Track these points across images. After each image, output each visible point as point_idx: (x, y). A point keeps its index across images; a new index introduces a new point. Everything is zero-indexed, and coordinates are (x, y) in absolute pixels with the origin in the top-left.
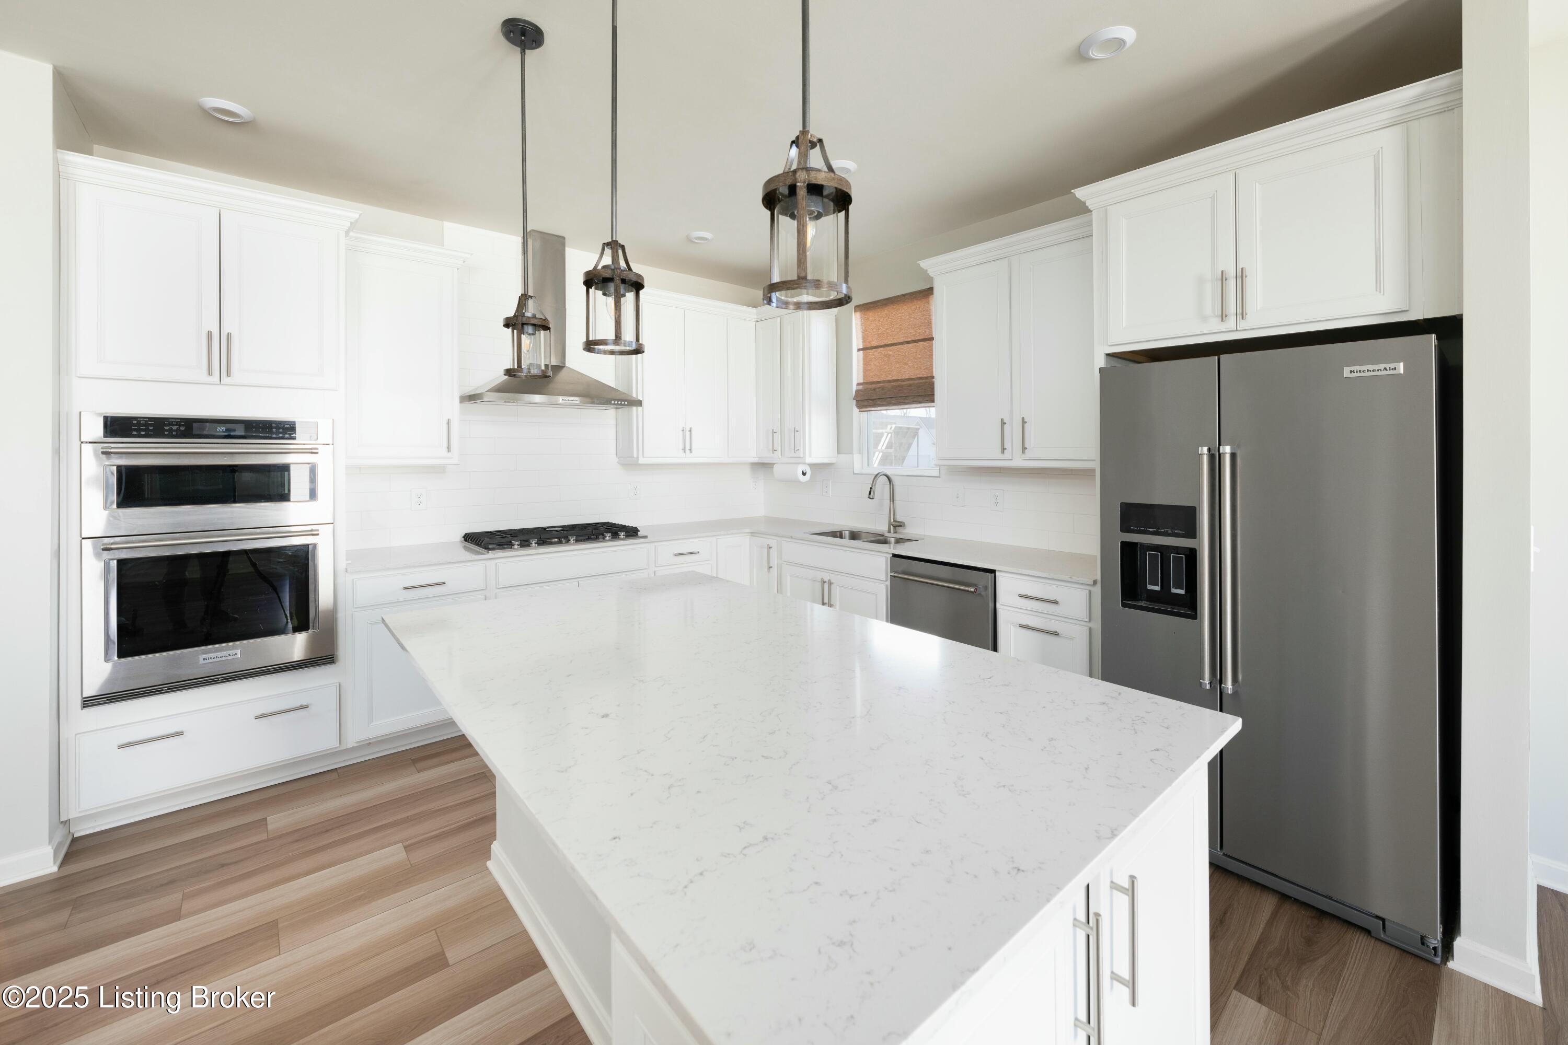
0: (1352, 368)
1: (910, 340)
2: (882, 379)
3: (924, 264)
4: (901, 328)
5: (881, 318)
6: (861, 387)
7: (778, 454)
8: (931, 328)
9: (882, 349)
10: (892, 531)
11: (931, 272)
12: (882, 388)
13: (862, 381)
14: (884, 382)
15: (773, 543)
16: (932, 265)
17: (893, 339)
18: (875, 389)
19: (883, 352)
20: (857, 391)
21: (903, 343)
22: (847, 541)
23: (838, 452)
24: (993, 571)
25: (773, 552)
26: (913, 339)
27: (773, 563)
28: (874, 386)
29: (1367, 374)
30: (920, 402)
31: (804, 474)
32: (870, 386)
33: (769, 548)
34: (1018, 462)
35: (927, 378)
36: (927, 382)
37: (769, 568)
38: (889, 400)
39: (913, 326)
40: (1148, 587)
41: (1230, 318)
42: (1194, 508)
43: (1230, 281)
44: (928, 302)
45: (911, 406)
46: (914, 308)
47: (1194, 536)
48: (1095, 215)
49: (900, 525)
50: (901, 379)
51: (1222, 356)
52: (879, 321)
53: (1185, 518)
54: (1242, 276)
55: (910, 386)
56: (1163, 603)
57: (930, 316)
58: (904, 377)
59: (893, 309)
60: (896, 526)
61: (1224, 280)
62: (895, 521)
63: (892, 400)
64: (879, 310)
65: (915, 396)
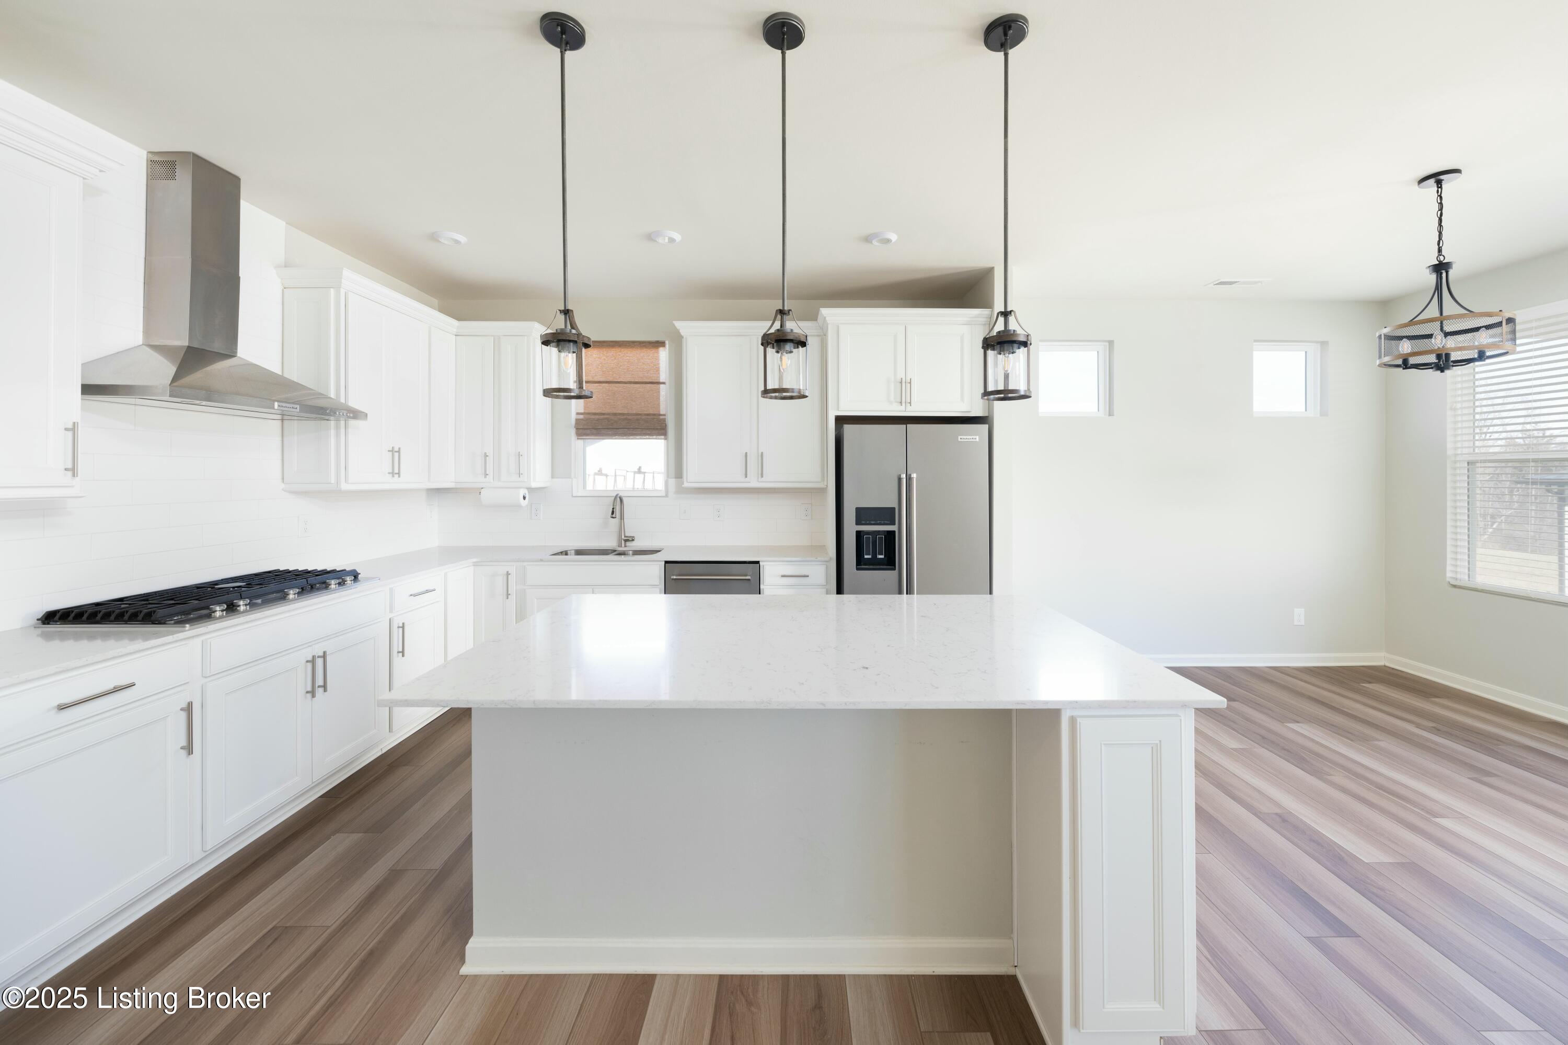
0: (962, 437)
1: (637, 381)
2: (606, 411)
3: (679, 325)
4: (628, 369)
5: (607, 357)
6: (581, 417)
7: (490, 478)
8: (659, 373)
9: (607, 385)
10: (623, 546)
11: (682, 332)
12: (607, 419)
13: (582, 411)
14: (608, 414)
15: (512, 569)
16: (683, 327)
17: (620, 378)
18: (598, 420)
19: (607, 388)
20: (577, 420)
21: (630, 383)
22: (572, 557)
23: (553, 477)
24: (758, 562)
25: (512, 579)
26: (640, 381)
27: (513, 589)
28: (597, 417)
29: (966, 440)
30: (645, 434)
31: (524, 498)
32: (593, 417)
33: (508, 574)
34: (754, 483)
35: (654, 415)
36: (654, 418)
37: (508, 595)
38: (615, 430)
39: (641, 370)
40: (866, 557)
41: (904, 404)
42: (894, 508)
43: (904, 384)
44: (658, 353)
45: (638, 437)
46: (644, 355)
47: (894, 524)
48: (830, 327)
49: (630, 539)
50: (628, 414)
51: (908, 425)
52: (604, 359)
53: (888, 515)
54: (910, 383)
55: (638, 420)
56: (874, 564)
57: (658, 364)
58: (630, 412)
59: (620, 352)
60: (626, 541)
61: (901, 382)
62: (625, 537)
63: (618, 431)
64: (604, 349)
65: (643, 429)
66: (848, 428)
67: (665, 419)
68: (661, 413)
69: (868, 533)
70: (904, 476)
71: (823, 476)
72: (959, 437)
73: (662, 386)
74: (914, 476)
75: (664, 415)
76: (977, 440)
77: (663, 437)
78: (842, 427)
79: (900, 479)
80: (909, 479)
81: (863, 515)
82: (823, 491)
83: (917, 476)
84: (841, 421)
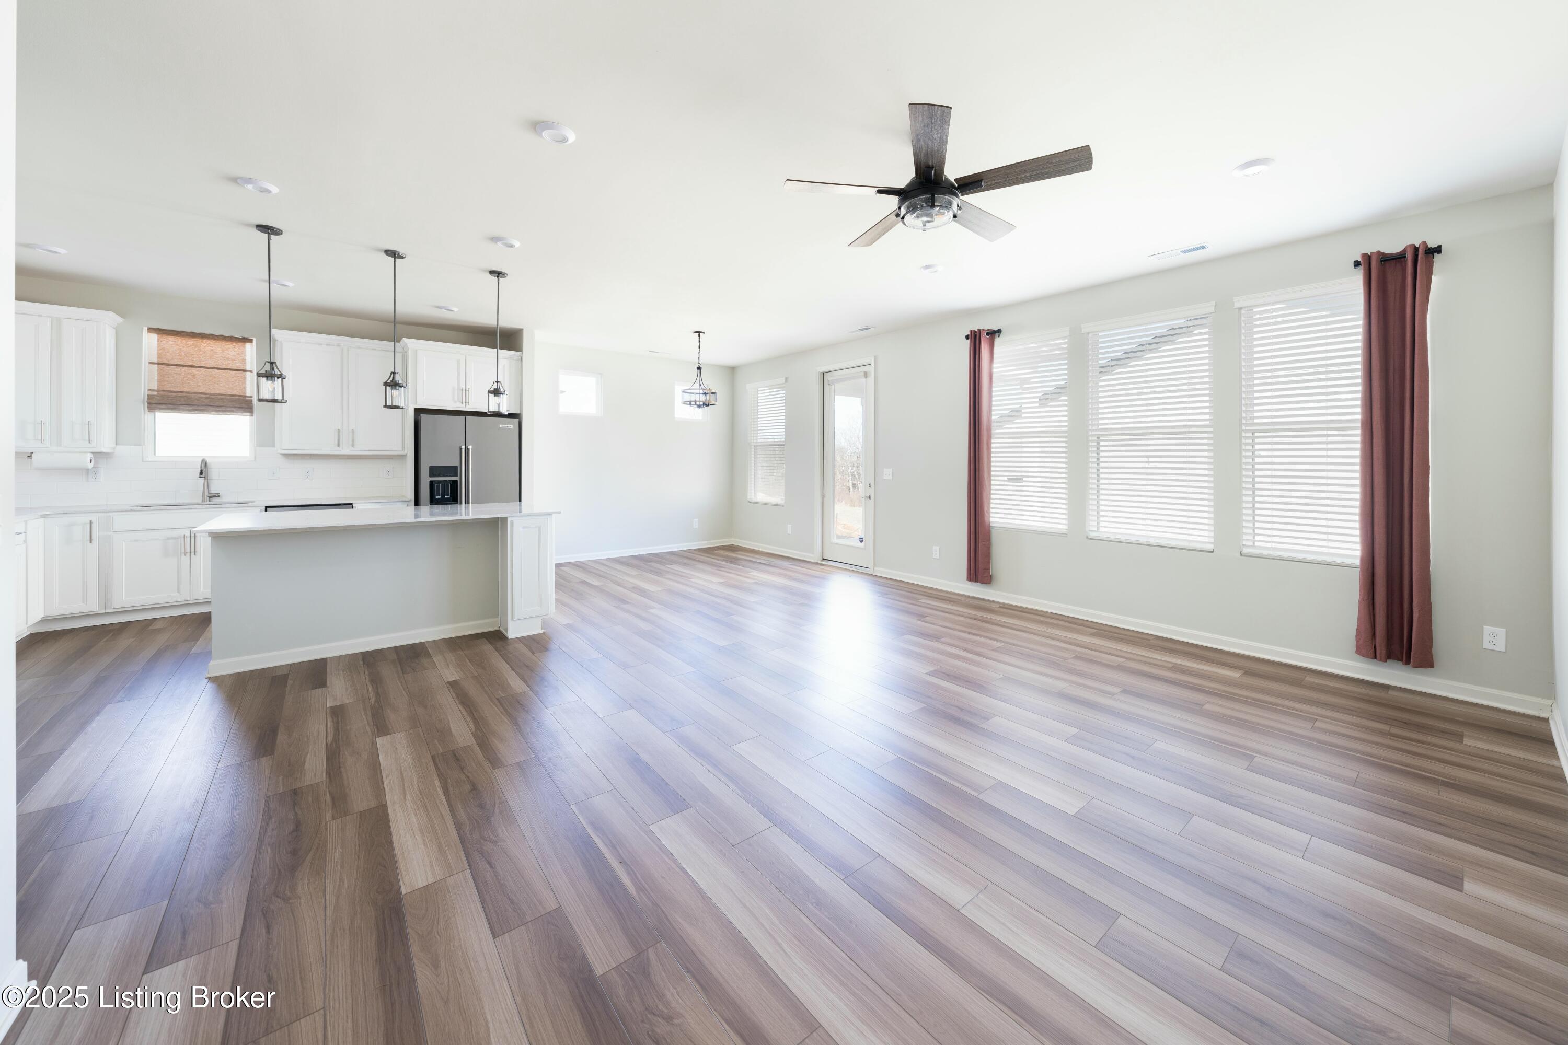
0: (502, 425)
1: (221, 367)
2: (185, 390)
3: (272, 332)
4: (210, 357)
5: (187, 345)
6: (154, 393)
7: (46, 443)
8: (245, 363)
10: (207, 501)
11: (276, 336)
12: (185, 397)
14: (187, 393)
16: (278, 333)
17: (200, 363)
18: (172, 397)
19: (186, 371)
20: (149, 395)
23: (117, 445)
24: (351, 504)
26: (224, 368)
28: (172, 394)
29: (505, 428)
31: (91, 461)
32: (168, 394)
35: (238, 396)
36: (239, 399)
38: (195, 406)
39: (226, 360)
40: (437, 497)
41: (464, 404)
42: (457, 467)
43: (464, 392)
44: (244, 347)
45: (220, 413)
46: (232, 349)
47: (457, 476)
48: (410, 352)
49: (217, 495)
50: (211, 394)
51: (467, 417)
52: (183, 347)
53: (453, 470)
54: (469, 391)
55: (222, 399)
56: (443, 501)
57: (245, 356)
58: (212, 392)
59: (202, 342)
60: (210, 497)
61: (463, 390)
62: (209, 494)
63: (199, 407)
64: (183, 338)
65: (227, 407)
66: (424, 417)
67: (252, 400)
68: (247, 395)
69: (439, 482)
70: (463, 447)
71: (403, 448)
72: (500, 425)
73: (248, 373)
74: (470, 447)
75: (251, 397)
76: (512, 427)
77: (249, 414)
78: (420, 415)
79: (461, 449)
80: (467, 449)
81: (434, 471)
82: (402, 457)
83: (472, 447)
84: (418, 411)
